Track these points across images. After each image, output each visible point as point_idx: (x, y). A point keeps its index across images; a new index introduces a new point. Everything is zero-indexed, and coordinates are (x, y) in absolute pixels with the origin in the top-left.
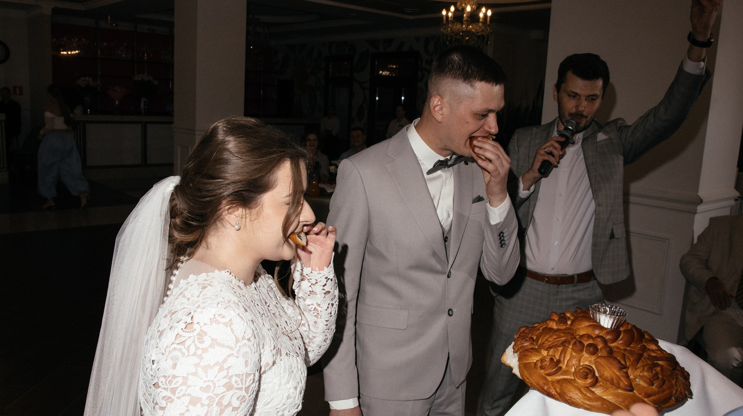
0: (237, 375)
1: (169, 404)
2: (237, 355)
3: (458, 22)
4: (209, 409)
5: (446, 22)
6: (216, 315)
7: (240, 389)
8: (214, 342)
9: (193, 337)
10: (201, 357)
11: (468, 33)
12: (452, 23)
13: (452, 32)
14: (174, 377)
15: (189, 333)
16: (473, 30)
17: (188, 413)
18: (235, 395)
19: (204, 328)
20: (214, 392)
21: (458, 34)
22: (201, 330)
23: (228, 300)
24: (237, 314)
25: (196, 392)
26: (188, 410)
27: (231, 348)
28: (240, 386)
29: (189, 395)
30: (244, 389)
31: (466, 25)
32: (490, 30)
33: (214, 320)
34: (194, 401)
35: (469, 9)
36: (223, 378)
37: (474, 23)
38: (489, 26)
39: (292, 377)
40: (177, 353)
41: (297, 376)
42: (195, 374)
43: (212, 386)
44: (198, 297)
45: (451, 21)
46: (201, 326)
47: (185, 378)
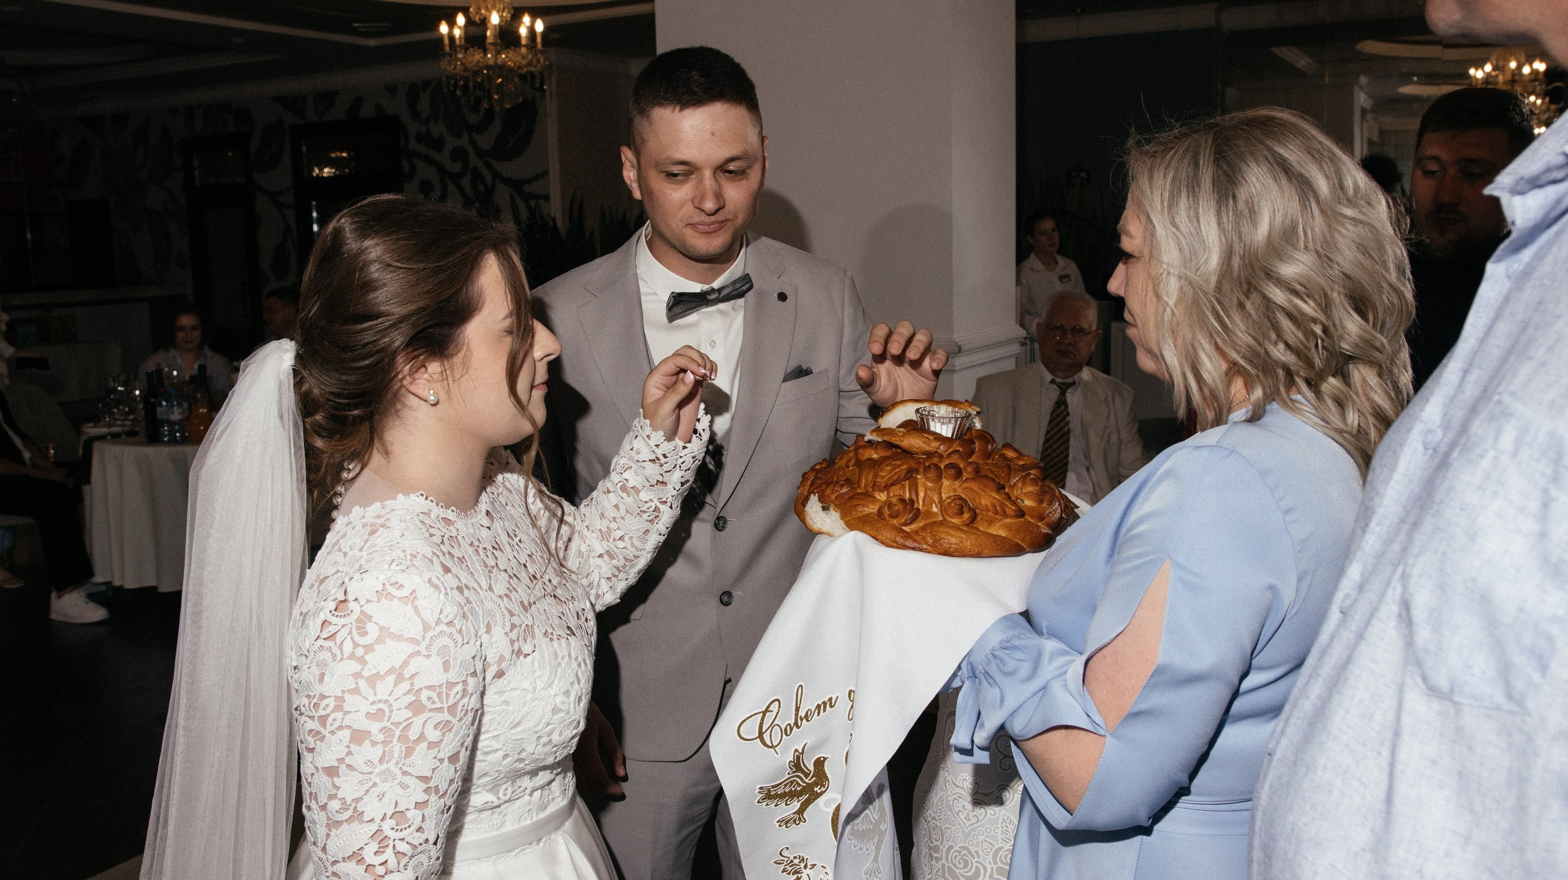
0: (431, 688)
1: (317, 742)
2: (427, 653)
3: (476, 48)
4: (387, 749)
5: (451, 50)
6: (387, 585)
7: (440, 710)
8: (385, 634)
9: (350, 626)
10: (362, 661)
11: (501, 69)
12: (463, 51)
13: (466, 70)
14: (323, 697)
15: (342, 619)
16: (509, 63)
17: (350, 757)
18: (430, 720)
19: (368, 609)
20: (392, 720)
21: (477, 73)
22: (362, 612)
23: (411, 555)
24: (426, 581)
25: (359, 721)
26: (350, 753)
27: (417, 642)
28: (438, 705)
29: (349, 727)
30: (446, 710)
31: (494, 53)
32: (544, 62)
33: (382, 594)
34: (359, 737)
35: (495, 19)
36: (404, 695)
37: (510, 48)
38: (542, 52)
39: (558, 676)
40: (325, 655)
41: (569, 672)
42: (356, 691)
43: (387, 710)
44: (361, 550)
45: (461, 46)
46: (362, 604)
47: (340, 699)
